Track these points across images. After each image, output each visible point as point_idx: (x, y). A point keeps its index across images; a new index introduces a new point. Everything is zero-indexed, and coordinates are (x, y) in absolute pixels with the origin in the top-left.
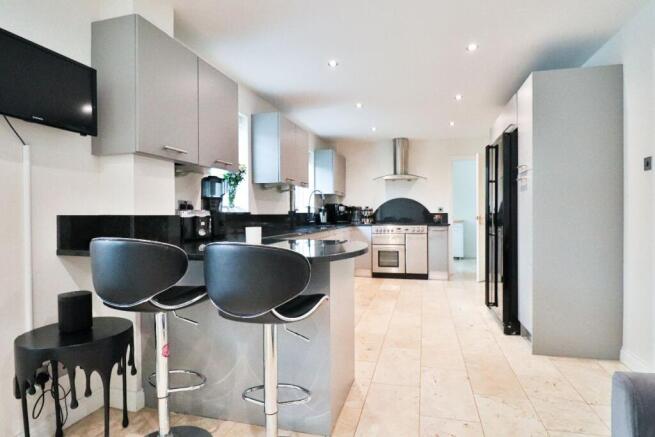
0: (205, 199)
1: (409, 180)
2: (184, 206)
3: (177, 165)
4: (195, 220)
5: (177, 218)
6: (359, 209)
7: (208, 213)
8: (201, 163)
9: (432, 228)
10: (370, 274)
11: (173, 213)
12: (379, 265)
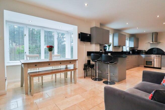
0: (104, 49)
1: (157, 43)
2: (101, 50)
3: (100, 44)
4: (102, 52)
5: (100, 52)
6: (142, 50)
7: (104, 51)
8: (103, 44)
9: (163, 56)
10: (144, 66)
11: (99, 51)
12: (146, 64)
